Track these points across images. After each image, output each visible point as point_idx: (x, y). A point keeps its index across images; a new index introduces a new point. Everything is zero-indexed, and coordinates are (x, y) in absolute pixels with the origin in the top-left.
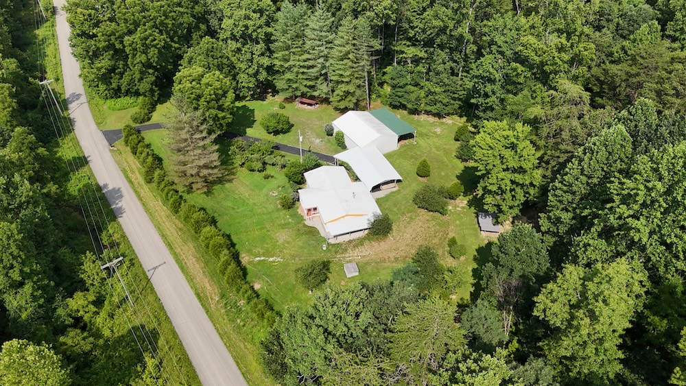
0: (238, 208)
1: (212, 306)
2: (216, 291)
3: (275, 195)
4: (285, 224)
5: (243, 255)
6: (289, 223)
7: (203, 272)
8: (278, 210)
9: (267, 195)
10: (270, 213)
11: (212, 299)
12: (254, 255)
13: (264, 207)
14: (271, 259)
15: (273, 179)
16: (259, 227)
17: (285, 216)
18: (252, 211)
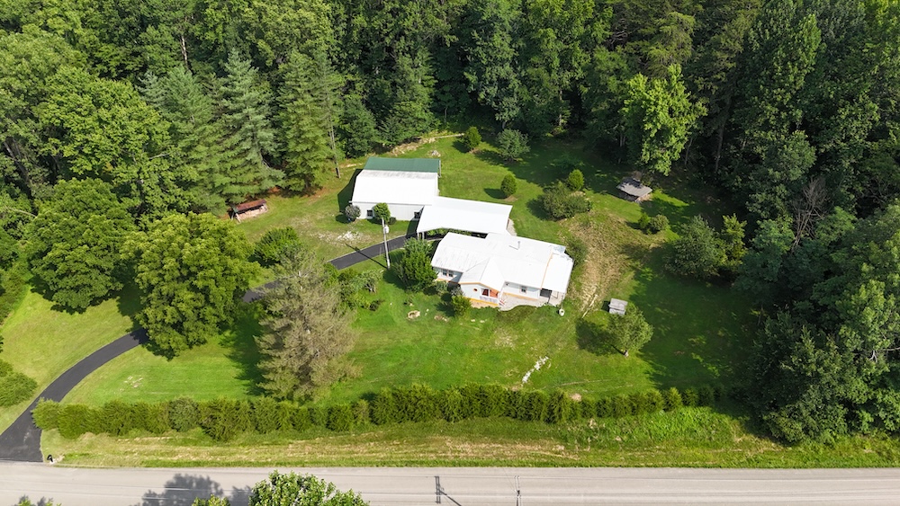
0: (407, 359)
1: (570, 458)
3: (418, 315)
4: (485, 329)
6: (486, 325)
7: (502, 443)
8: (451, 324)
9: (410, 322)
10: (448, 334)
11: (558, 453)
12: (515, 380)
13: (432, 334)
14: (537, 366)
15: (384, 304)
16: (466, 355)
17: (469, 323)
18: (427, 349)
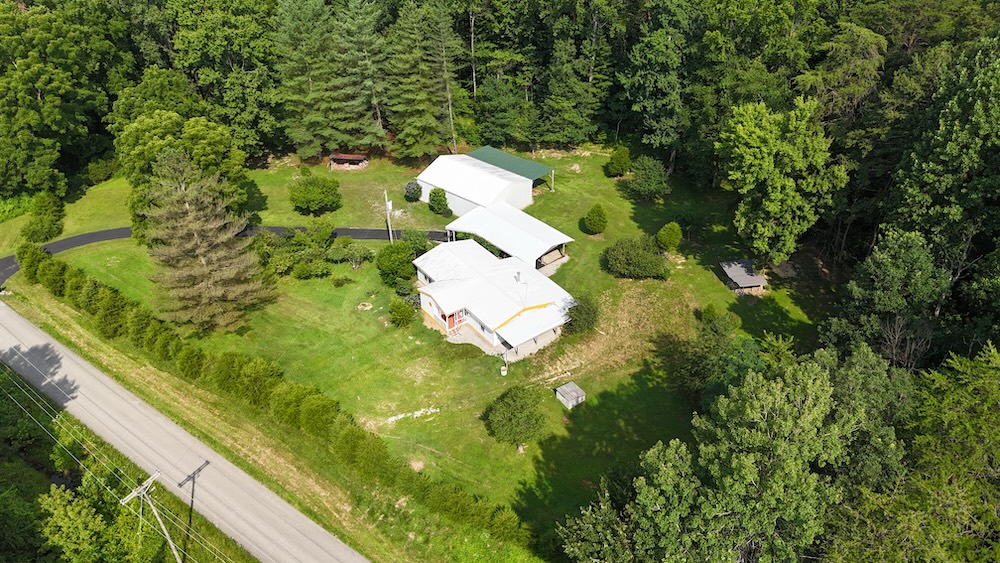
0: (312, 343)
1: (344, 524)
2: (340, 494)
3: (368, 308)
4: (413, 351)
5: (362, 420)
6: (418, 348)
7: (299, 468)
8: (387, 331)
9: (354, 312)
10: (374, 339)
11: (338, 512)
12: (382, 415)
13: (360, 332)
14: (418, 414)
15: (353, 285)
16: (366, 366)
17: (405, 339)
18: (339, 342)
